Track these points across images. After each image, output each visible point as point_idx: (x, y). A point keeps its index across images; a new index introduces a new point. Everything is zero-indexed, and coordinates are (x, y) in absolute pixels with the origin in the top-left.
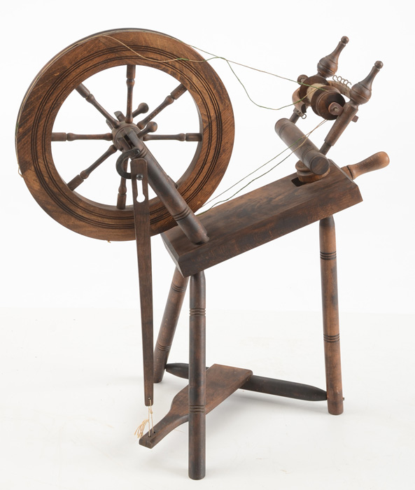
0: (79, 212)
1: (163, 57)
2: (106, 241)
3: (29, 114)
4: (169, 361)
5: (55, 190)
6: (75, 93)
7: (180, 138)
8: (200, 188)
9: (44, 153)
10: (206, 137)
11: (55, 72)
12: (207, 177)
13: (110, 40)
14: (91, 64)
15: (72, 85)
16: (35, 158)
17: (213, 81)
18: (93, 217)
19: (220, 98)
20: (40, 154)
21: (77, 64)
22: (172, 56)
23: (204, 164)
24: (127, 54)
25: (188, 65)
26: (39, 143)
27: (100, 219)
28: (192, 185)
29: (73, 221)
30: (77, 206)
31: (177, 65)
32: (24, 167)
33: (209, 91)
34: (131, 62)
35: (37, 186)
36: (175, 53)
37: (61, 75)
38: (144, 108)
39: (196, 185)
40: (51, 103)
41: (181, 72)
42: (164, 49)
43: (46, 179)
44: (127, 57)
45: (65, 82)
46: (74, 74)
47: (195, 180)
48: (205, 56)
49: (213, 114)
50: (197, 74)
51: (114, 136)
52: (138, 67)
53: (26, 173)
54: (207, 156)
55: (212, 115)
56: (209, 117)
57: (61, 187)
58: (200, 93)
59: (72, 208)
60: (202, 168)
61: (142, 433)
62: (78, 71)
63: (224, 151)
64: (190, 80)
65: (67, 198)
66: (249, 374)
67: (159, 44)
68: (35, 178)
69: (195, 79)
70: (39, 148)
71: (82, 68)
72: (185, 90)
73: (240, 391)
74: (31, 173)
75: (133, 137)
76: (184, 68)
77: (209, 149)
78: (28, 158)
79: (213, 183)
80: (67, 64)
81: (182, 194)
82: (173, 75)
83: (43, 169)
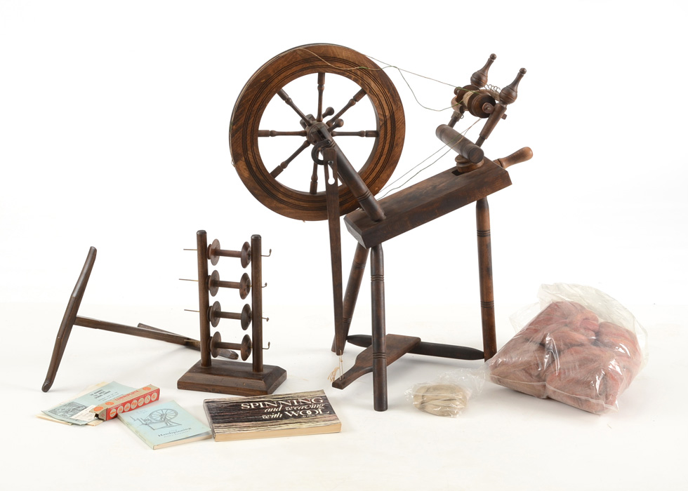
0: (280, 196)
1: (346, 65)
2: (301, 221)
3: (241, 113)
4: (350, 334)
5: (261, 177)
6: (276, 97)
7: (361, 134)
8: (378, 176)
9: (252, 147)
10: (382, 133)
11: (261, 79)
12: (384, 167)
13: (305, 52)
14: (290, 72)
15: (275, 90)
16: (245, 151)
17: (388, 86)
18: (291, 201)
19: (394, 100)
20: (249, 147)
21: (279, 72)
22: (354, 65)
23: (381, 156)
24: (319, 63)
25: (366, 72)
26: (248, 138)
27: (297, 202)
28: (371, 174)
29: (275, 203)
30: (279, 191)
31: (359, 73)
32: (236, 158)
33: (384, 94)
34: (321, 70)
35: (246, 174)
36: (357, 63)
37: (266, 81)
38: (330, 111)
39: (374, 174)
40: (258, 105)
41: (362, 79)
42: (348, 59)
43: (254, 168)
44: (318, 66)
45: (269, 87)
46: (276, 80)
47: (373, 170)
48: (381, 66)
49: (387, 113)
50: (375, 80)
51: (308, 132)
52: (327, 74)
53: (239, 163)
54: (383, 149)
55: (387, 114)
56: (385, 116)
57: (266, 177)
58: (377, 96)
59: (274, 192)
60: (379, 159)
62: (280, 78)
63: (397, 145)
64: (369, 85)
65: (271, 184)
66: (418, 341)
67: (344, 55)
68: (245, 167)
69: (373, 84)
70: (248, 142)
71: (282, 75)
72: (365, 93)
73: (408, 355)
74: (242, 164)
75: (325, 131)
76: (364, 76)
77: (385, 143)
78: (240, 151)
79: (388, 172)
80: (270, 72)
81: (364, 180)
82: (356, 80)
83: (251, 160)
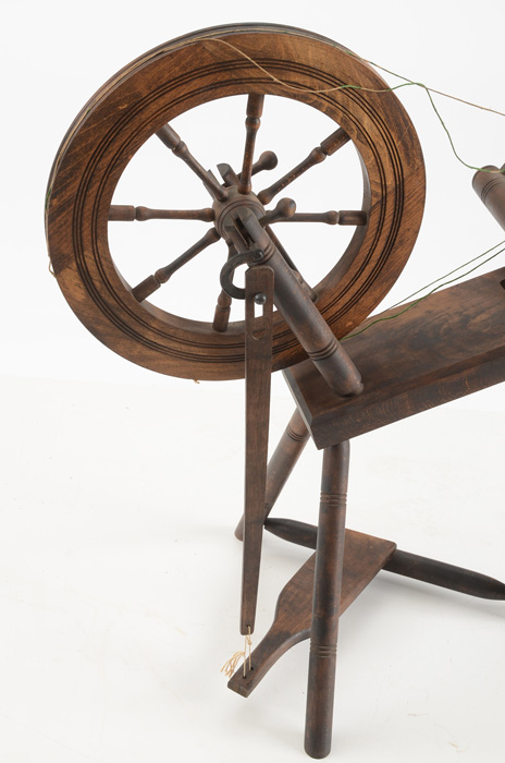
0: (150, 336)
1: (315, 81)
2: (192, 381)
3: (71, 175)
5: (111, 301)
6: (154, 140)
7: (329, 218)
8: (354, 301)
9: (94, 241)
10: (373, 220)
11: (120, 103)
12: (369, 284)
13: (223, 48)
14: (185, 90)
15: (149, 127)
16: (78, 250)
17: (398, 125)
18: (173, 345)
19: (407, 154)
20: (87, 242)
21: (161, 90)
22: (333, 80)
23: (366, 263)
24: (252, 73)
25: (358, 96)
26: (87, 224)
27: (184, 348)
28: (341, 296)
29: (139, 349)
30: (148, 327)
31: (339, 97)
32: (58, 263)
33: (389, 143)
34: (256, 89)
35: (81, 294)
36: (337, 75)
37: (129, 109)
39: (347, 297)
40: (109, 158)
41: (345, 109)
42: (318, 66)
43: (97, 284)
44: (250, 80)
45: (136, 122)
46: (154, 107)
47: (347, 289)
48: (391, 82)
49: (390, 181)
50: (373, 114)
51: (217, 213)
52: (267, 98)
53: (63, 273)
54: (372, 251)
55: (388, 183)
56: (384, 186)
57: (121, 296)
58: (372, 146)
59: (139, 329)
60: (362, 269)
61: (232, 671)
62: (162, 102)
63: (401, 242)
64: (358, 123)
65: (131, 314)
66: (392, 549)
67: (310, 56)
68: (77, 281)
69: (367, 122)
70: (86, 233)
71: (168, 97)
72: (348, 138)
74: (71, 274)
76: (351, 103)
77: (377, 239)
78: (67, 249)
79: (377, 294)
80: (142, 89)
81: (323, 311)
82: (330, 113)
83: (92, 267)
